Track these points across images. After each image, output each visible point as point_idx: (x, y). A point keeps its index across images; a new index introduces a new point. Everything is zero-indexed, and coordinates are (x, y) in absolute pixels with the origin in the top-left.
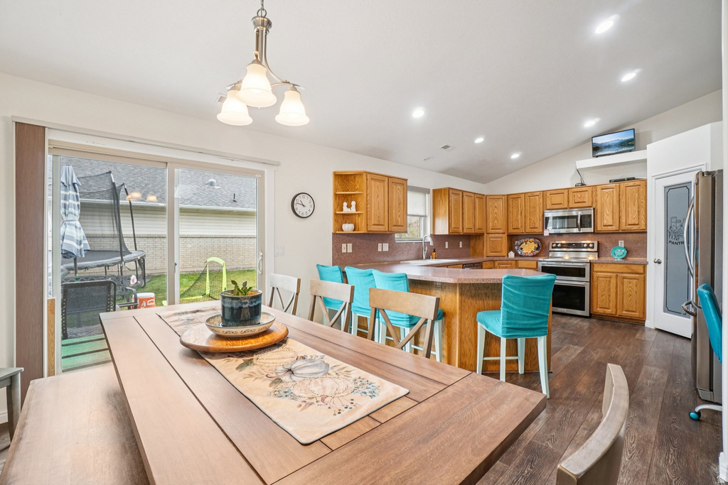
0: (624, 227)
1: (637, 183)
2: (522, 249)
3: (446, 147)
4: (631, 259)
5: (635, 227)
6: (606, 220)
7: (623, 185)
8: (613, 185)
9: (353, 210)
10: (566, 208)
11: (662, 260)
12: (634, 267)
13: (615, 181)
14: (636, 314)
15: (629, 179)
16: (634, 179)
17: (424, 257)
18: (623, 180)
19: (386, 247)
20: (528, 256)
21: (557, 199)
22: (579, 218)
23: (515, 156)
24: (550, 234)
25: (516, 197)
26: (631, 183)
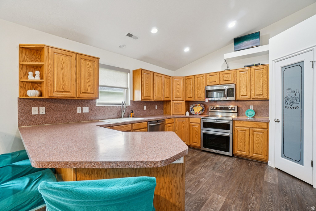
0: (253, 96)
1: (262, 67)
2: (193, 110)
3: (130, 35)
4: (258, 118)
5: (261, 97)
6: (242, 92)
7: (253, 68)
8: (247, 69)
9: (37, 78)
10: (219, 85)
11: (280, 120)
12: (261, 124)
13: (248, 66)
14: (262, 157)
15: (256, 65)
16: (259, 64)
17: (122, 116)
18: (253, 66)
19: (86, 110)
20: (197, 115)
21: (213, 79)
22: (226, 91)
23: (187, 50)
24: (209, 101)
25: (190, 78)
26: (258, 67)
